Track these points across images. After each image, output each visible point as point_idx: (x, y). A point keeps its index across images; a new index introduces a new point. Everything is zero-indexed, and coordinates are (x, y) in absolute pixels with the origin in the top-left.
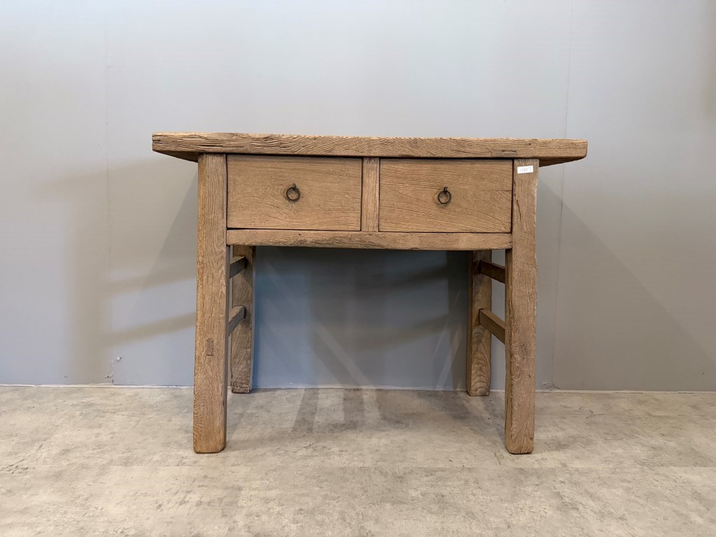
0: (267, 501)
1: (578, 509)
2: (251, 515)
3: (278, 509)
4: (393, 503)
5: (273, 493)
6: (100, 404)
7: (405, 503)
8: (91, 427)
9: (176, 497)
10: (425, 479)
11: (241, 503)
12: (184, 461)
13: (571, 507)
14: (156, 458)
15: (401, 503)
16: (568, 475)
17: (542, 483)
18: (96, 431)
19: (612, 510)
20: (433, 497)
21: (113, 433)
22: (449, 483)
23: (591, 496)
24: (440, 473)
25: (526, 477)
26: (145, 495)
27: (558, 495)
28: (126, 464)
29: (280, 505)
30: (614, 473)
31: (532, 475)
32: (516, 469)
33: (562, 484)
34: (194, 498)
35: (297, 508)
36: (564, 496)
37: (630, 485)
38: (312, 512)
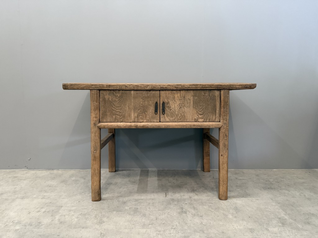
0: (70, 211)
1: (186, 213)
2: (62, 216)
3: (73, 213)
4: (117, 211)
5: (74, 208)
6: (20, 177)
7: (122, 211)
8: (14, 185)
9: (37, 210)
10: (134, 203)
11: (60, 211)
12: (45, 197)
13: (184, 212)
14: (35, 196)
15: (120, 211)
16: (190, 201)
17: (178, 204)
18: (15, 187)
19: (199, 214)
20: (134, 209)
21: (21, 187)
22: (142, 204)
23: (194, 208)
24: (141, 201)
25: (173, 202)
26: (26, 209)
27: (182, 208)
28: (23, 198)
29: (75, 212)
30: (208, 200)
31: (176, 201)
32: (171, 199)
33: (186, 205)
34: (43, 210)
35: (80, 213)
36: (184, 209)
37: (211, 205)
38: (85, 215)
